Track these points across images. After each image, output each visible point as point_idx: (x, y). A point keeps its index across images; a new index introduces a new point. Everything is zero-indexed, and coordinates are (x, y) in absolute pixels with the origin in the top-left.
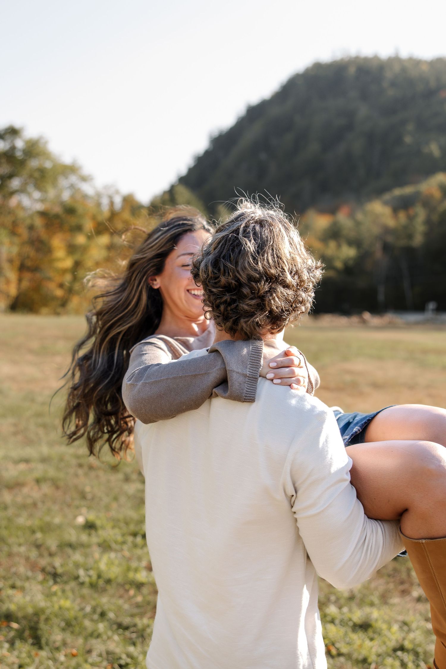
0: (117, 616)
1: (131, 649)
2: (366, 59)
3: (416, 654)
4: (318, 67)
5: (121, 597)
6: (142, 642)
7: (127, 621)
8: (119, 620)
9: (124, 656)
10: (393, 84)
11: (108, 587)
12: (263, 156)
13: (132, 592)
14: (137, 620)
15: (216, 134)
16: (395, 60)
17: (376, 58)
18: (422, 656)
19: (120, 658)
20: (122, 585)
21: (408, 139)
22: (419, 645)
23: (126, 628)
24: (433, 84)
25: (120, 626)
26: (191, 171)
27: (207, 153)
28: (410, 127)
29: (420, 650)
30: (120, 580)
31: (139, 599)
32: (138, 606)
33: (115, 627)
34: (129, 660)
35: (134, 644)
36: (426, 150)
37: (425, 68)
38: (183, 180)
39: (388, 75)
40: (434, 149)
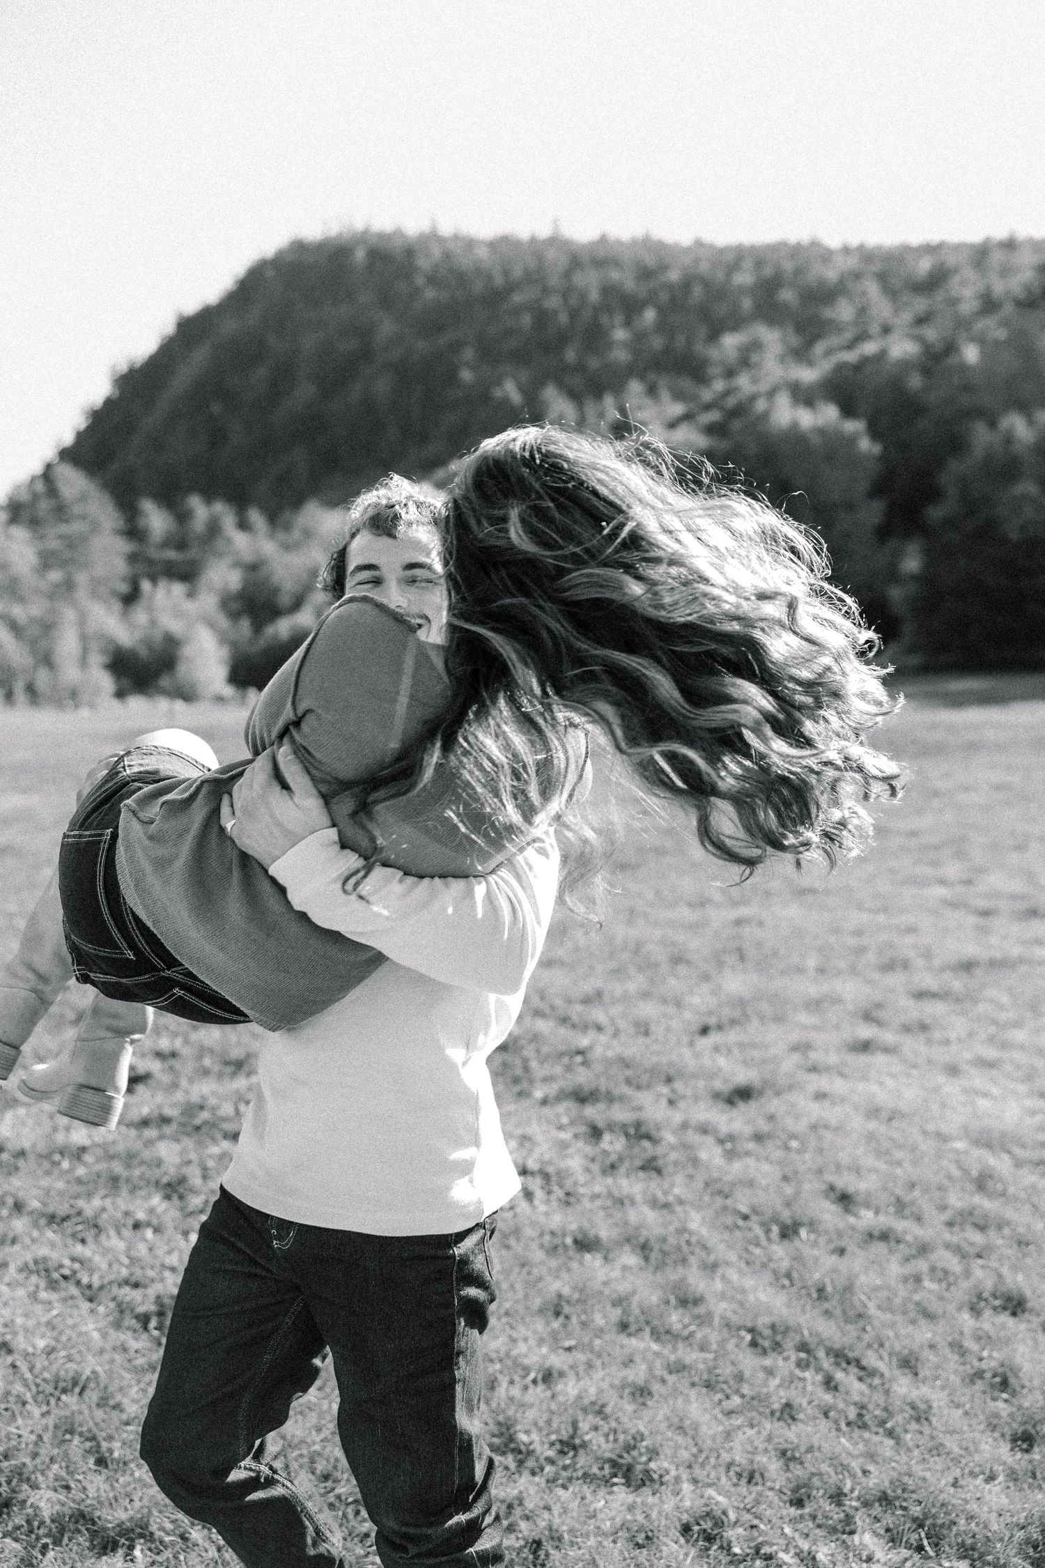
0: (44, 1204)
1: (79, 1249)
2: (381, 236)
3: (546, 1176)
4: (299, 247)
5: (48, 1173)
6: (97, 1236)
7: (63, 1209)
8: (50, 1210)
9: (67, 1262)
10: (433, 280)
11: (21, 1163)
12: (216, 408)
13: (65, 1165)
14: (81, 1203)
15: (123, 368)
16: (432, 237)
17: (398, 233)
18: (554, 1179)
19: (61, 1266)
20: (47, 1156)
21: (466, 375)
22: (549, 1163)
23: (66, 1218)
24: (499, 281)
25: (52, 1219)
26: (81, 437)
27: (109, 402)
28: (469, 354)
29: (551, 1170)
30: (42, 1147)
31: (81, 1171)
32: (79, 1181)
33: (43, 1222)
34: (77, 1266)
35: (83, 1241)
36: (497, 393)
37: (483, 253)
38: (67, 455)
39: (423, 263)
40: (511, 391)
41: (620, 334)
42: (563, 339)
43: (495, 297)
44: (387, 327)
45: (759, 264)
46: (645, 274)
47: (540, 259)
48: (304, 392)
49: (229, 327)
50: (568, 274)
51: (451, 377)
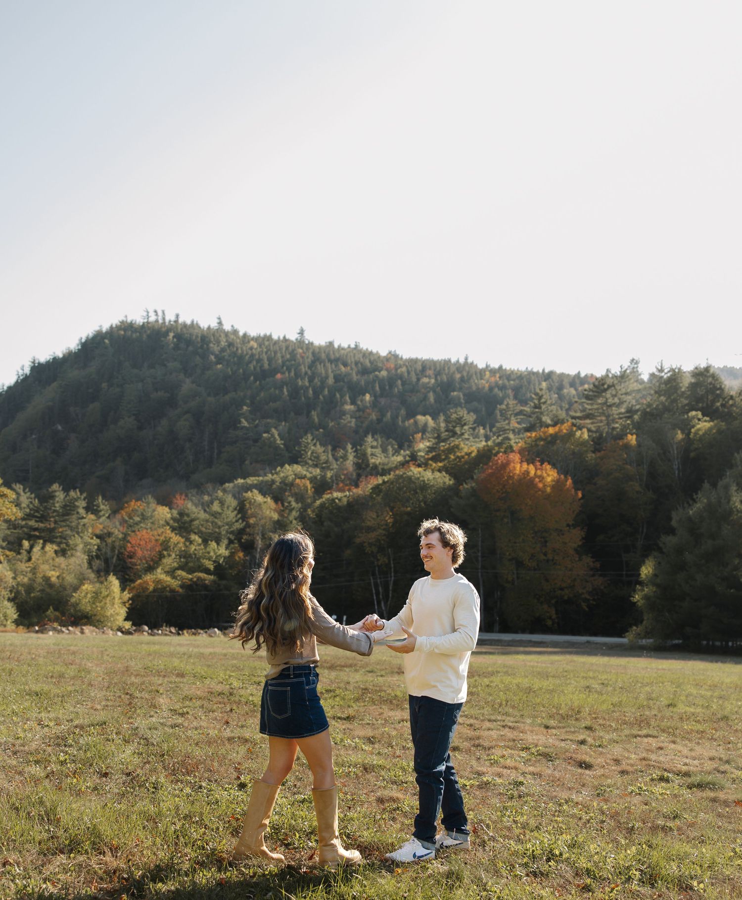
10: (220, 358)
16: (219, 330)
24: (266, 365)
28: (245, 409)
39: (214, 347)
40: (276, 435)
41: (349, 407)
42: (310, 407)
43: (264, 375)
44: (187, 386)
45: (438, 374)
46: (364, 371)
47: (293, 354)
48: (128, 422)
49: (74, 374)
50: (312, 366)
51: (234, 423)
